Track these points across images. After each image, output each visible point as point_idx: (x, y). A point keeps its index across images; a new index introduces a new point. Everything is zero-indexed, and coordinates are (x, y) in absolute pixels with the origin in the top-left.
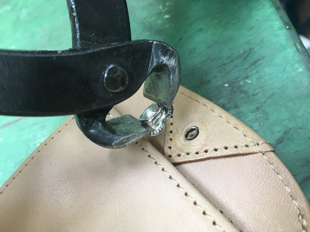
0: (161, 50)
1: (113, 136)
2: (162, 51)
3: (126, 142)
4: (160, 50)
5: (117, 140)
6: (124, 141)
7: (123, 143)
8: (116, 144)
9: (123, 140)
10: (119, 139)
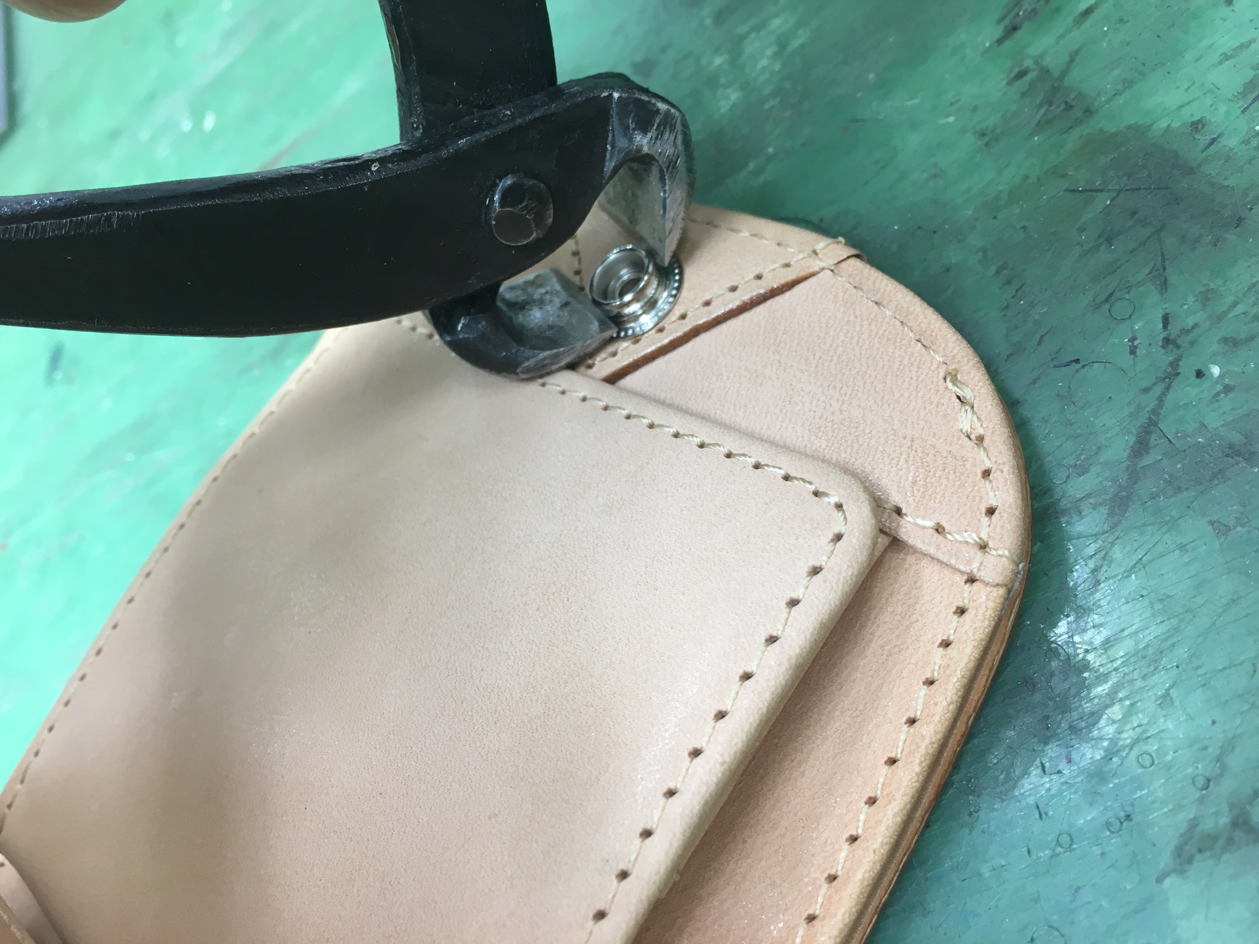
0: (633, 118)
1: (518, 350)
2: (636, 119)
3: (552, 364)
4: (632, 115)
5: (528, 359)
6: (546, 362)
7: (544, 366)
8: (527, 370)
9: (545, 359)
10: (533, 357)
